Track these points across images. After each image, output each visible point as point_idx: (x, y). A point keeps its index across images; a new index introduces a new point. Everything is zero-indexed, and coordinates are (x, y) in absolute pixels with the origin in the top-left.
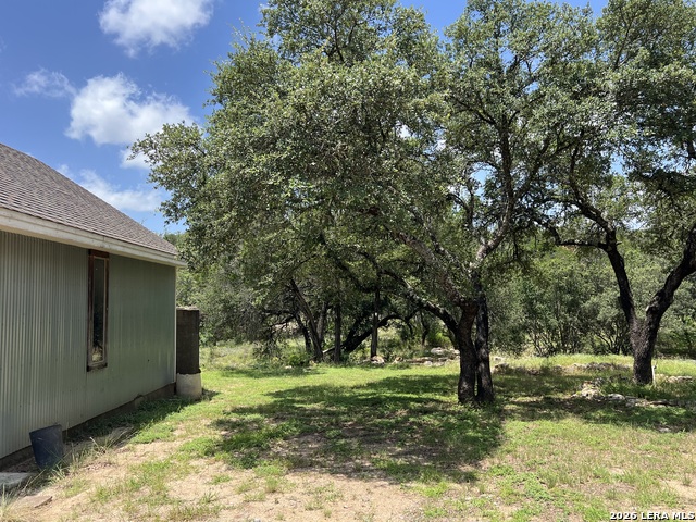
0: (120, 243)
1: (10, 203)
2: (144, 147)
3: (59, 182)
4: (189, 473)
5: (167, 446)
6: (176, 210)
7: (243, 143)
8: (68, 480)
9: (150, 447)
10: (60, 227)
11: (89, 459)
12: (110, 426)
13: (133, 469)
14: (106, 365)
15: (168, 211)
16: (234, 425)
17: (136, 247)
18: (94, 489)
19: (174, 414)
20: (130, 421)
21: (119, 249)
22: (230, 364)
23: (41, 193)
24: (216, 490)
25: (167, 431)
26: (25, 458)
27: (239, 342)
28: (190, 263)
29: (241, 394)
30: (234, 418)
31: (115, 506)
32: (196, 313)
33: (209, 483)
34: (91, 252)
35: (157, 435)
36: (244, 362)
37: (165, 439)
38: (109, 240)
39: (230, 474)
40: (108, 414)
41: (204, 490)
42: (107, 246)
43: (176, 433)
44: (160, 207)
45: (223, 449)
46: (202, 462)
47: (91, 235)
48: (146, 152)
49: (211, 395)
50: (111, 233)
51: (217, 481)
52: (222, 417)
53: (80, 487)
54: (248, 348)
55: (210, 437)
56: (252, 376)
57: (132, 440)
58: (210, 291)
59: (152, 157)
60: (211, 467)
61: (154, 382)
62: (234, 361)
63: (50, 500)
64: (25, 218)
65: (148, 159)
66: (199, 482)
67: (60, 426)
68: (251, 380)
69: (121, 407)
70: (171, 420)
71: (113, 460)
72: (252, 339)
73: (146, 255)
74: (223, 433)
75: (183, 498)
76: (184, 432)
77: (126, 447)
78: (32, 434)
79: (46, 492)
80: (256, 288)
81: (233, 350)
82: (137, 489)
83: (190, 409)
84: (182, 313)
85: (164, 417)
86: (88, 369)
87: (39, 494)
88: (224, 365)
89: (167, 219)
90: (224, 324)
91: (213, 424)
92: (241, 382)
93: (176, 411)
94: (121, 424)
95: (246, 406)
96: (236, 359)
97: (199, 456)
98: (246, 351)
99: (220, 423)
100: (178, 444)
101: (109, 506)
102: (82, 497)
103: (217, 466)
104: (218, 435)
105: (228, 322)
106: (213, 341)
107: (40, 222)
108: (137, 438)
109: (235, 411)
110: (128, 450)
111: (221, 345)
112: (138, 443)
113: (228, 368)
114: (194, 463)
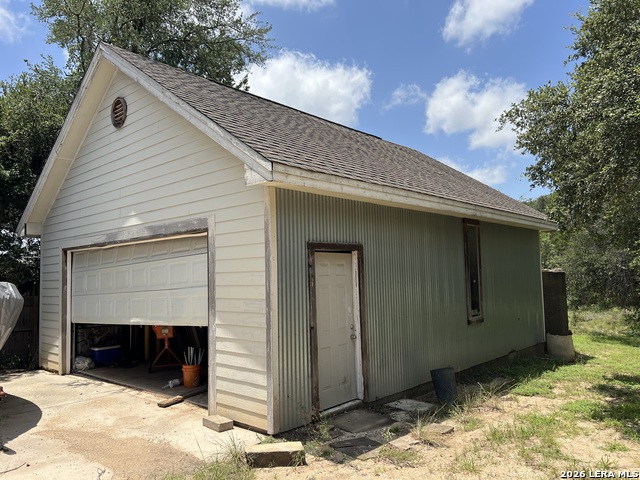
0: (490, 211)
1: (406, 185)
2: (511, 116)
3: (433, 166)
4: (577, 434)
5: (549, 402)
6: (541, 173)
7: (622, 86)
8: (464, 417)
9: (532, 400)
10: (441, 201)
11: (478, 402)
12: (490, 375)
13: (518, 418)
14: (483, 321)
15: (533, 175)
16: (620, 393)
17: (504, 213)
18: (487, 428)
19: (550, 373)
20: (508, 373)
21: (489, 216)
22: (596, 329)
23: (423, 175)
24: (613, 458)
25: (546, 388)
26: (427, 391)
27: (606, 307)
28: (561, 223)
29: (620, 362)
30: (618, 385)
31: (510, 448)
32: (562, 275)
33: (601, 448)
34: (465, 220)
35: (536, 390)
36: (613, 329)
37: (545, 395)
38: (480, 209)
39: (626, 444)
40: (488, 364)
41: (600, 456)
42: (478, 214)
43: (556, 391)
44: (525, 172)
45: (611, 416)
46: (590, 425)
47: (465, 206)
48: (513, 121)
49: (585, 359)
50: (480, 202)
51: (613, 449)
52: (603, 383)
53: (474, 424)
54: (618, 313)
55: (593, 401)
56: (629, 344)
57: (514, 391)
58: (571, 253)
59: (518, 125)
60: (601, 432)
61: (525, 340)
62: (601, 327)
63: (452, 430)
64: (417, 196)
65: (515, 127)
66: (592, 445)
67: (452, 369)
68: (629, 349)
69: (497, 359)
70: (546, 378)
71: (499, 406)
72: (623, 305)
73: (512, 220)
74: (608, 399)
75: (577, 457)
76: (564, 392)
77: (509, 396)
78: (432, 372)
79: (449, 423)
80: (633, 248)
81: (599, 316)
82: (527, 438)
83: (564, 371)
84: (547, 275)
85: (540, 375)
86: (469, 323)
87: (444, 423)
88: (590, 329)
89: (532, 183)
90: (589, 287)
91: (594, 388)
92: (617, 350)
93: (551, 369)
94: (501, 374)
95: (629, 374)
96: (604, 324)
97: (585, 419)
98: (615, 317)
99: (602, 389)
100: (559, 402)
101: (504, 447)
102: (477, 433)
103: (608, 433)
104: (604, 400)
105: (593, 286)
106: (576, 305)
107: (427, 198)
108: (517, 390)
109: (617, 377)
110: (511, 399)
111: (583, 310)
112: (519, 394)
113: (594, 333)
114: (581, 424)
